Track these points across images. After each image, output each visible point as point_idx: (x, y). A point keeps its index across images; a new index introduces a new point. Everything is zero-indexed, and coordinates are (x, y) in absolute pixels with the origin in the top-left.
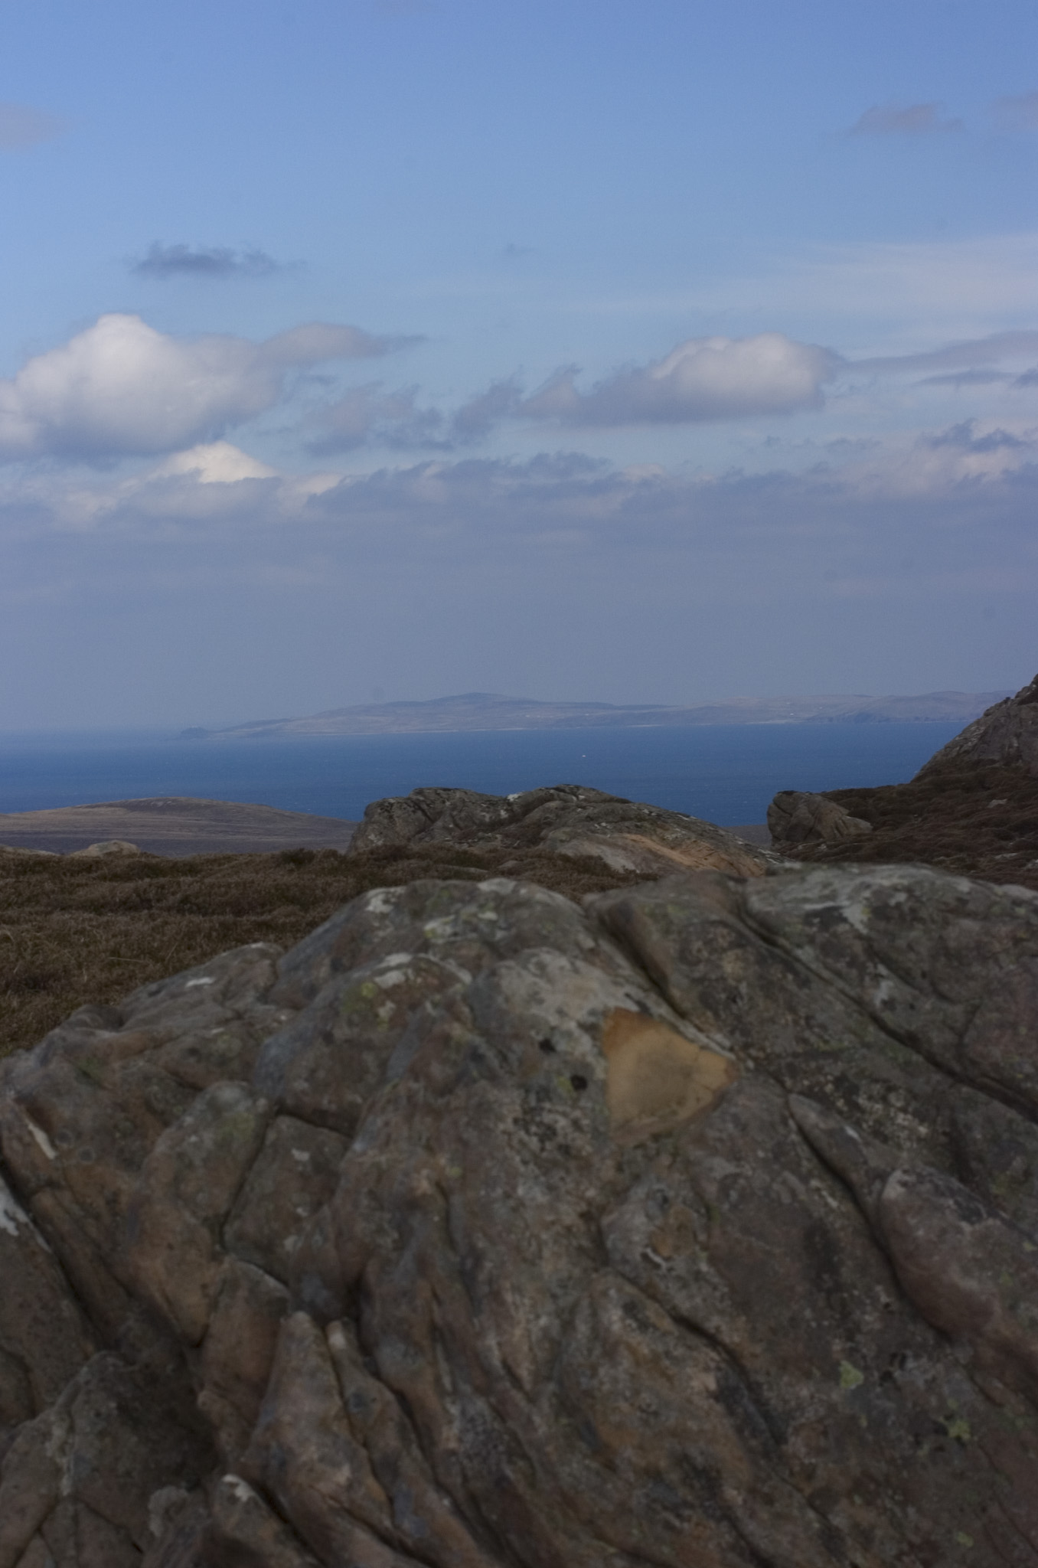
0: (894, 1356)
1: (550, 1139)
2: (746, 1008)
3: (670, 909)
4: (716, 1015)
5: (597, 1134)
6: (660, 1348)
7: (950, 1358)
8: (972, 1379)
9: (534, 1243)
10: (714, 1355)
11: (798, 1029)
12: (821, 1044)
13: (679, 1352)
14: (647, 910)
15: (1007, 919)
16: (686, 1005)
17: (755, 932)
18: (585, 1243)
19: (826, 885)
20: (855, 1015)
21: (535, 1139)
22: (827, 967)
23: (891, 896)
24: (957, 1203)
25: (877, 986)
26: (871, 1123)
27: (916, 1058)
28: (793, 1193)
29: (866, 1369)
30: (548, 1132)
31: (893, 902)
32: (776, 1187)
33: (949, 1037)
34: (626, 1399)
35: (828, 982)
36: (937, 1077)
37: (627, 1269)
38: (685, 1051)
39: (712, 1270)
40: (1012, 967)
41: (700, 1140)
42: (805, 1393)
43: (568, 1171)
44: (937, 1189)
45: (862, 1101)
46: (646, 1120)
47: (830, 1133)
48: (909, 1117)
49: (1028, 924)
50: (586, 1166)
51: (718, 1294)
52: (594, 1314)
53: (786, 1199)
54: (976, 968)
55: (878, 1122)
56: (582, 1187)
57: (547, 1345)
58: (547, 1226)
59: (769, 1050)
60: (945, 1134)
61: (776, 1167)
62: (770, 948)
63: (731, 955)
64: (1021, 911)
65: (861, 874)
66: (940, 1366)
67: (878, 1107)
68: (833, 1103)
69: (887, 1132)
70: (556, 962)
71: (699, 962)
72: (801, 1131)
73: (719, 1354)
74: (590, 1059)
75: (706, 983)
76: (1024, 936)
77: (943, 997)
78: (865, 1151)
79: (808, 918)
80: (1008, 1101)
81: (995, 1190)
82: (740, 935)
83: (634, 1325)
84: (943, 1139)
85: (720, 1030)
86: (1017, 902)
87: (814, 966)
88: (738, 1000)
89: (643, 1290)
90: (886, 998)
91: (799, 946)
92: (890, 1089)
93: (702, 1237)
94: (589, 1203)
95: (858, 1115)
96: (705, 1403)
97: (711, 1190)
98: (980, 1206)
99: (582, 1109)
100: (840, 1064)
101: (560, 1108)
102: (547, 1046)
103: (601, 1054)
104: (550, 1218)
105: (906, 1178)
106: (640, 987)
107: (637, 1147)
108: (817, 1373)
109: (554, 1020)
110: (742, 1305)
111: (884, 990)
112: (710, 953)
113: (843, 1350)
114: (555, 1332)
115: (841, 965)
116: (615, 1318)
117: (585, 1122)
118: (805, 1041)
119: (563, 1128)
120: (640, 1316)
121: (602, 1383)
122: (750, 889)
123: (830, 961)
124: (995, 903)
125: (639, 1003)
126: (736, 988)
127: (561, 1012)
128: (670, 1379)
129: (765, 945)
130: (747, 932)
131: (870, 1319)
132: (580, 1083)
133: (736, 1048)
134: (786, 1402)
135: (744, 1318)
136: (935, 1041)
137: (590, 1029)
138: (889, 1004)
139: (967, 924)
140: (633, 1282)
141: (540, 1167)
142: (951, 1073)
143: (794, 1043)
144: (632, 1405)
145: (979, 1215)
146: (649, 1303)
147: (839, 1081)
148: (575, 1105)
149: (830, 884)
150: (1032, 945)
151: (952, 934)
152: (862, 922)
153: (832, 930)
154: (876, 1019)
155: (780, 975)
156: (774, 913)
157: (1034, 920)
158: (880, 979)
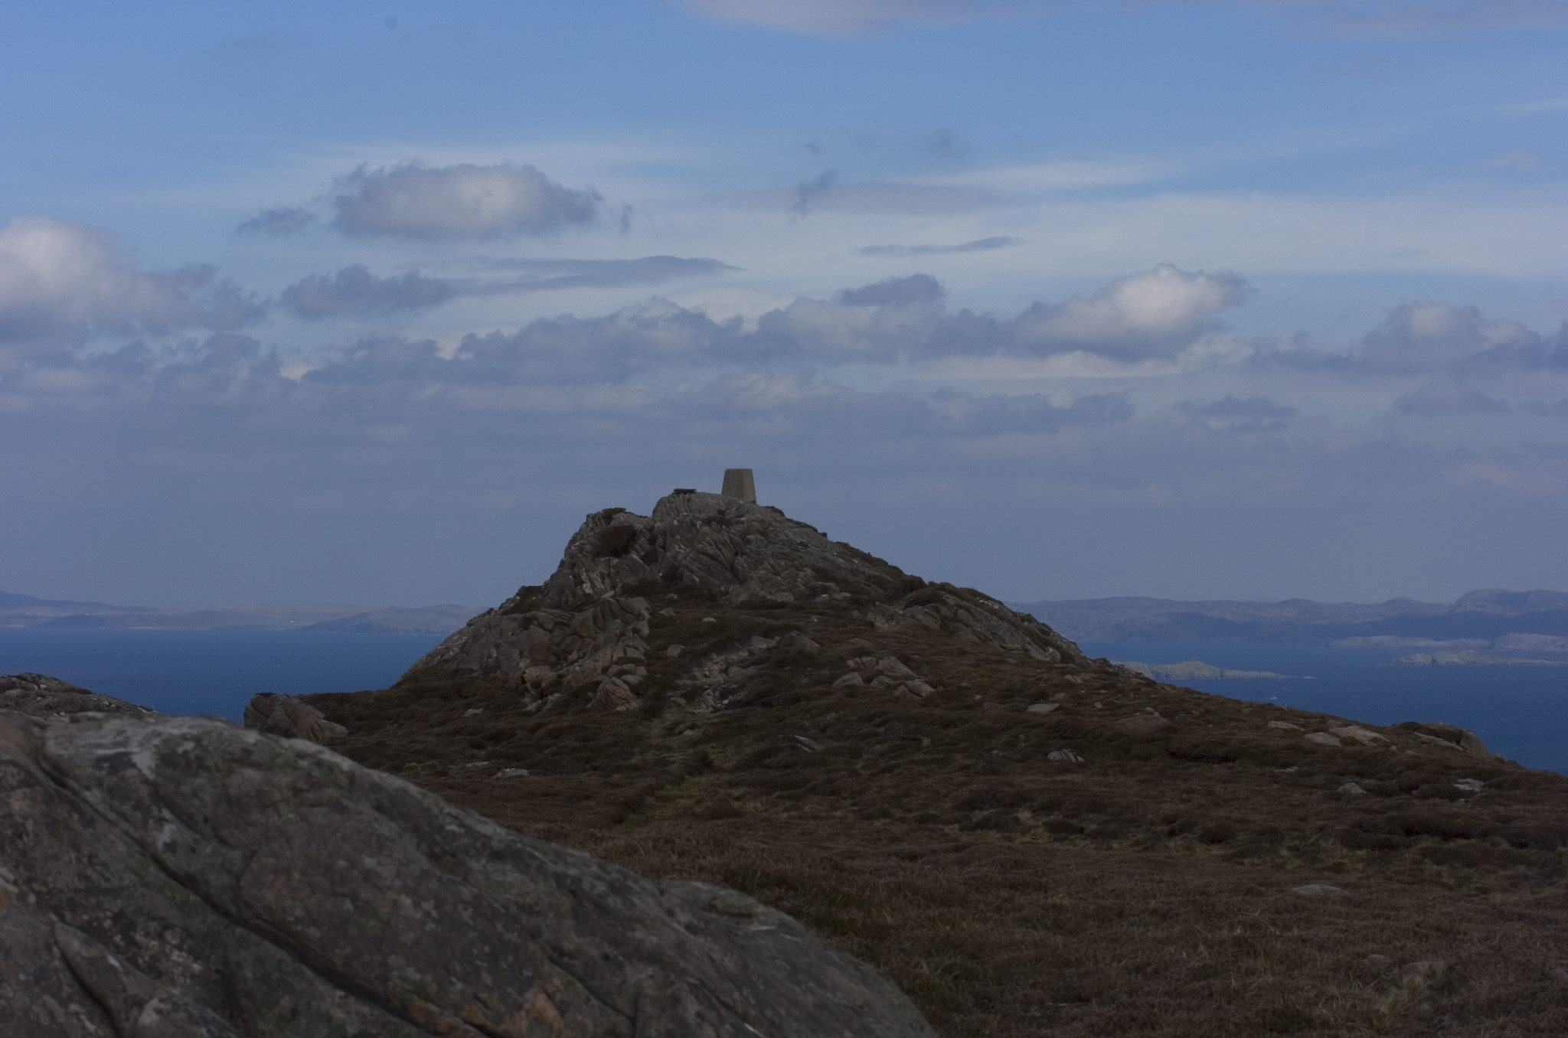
2: (32, 844)
4: (2, 850)
11: (81, 866)
12: (103, 882)
15: (289, 770)
17: (47, 774)
19: (120, 733)
20: (138, 856)
22: (113, 809)
23: (179, 744)
24: (209, 1031)
25: (160, 829)
26: (146, 959)
27: (193, 898)
28: (52, 1016)
31: (180, 750)
32: (35, 1009)
33: (226, 880)
35: (112, 823)
36: (212, 917)
40: (291, 816)
44: (191, 1018)
45: (139, 937)
47: (92, 961)
48: (184, 954)
49: (309, 775)
53: (45, 1021)
54: (256, 816)
55: (152, 957)
59: (51, 886)
60: (217, 971)
61: (37, 990)
62: (60, 789)
63: (19, 793)
64: (304, 763)
65: (157, 723)
67: (154, 943)
68: (108, 937)
69: (161, 968)
72: (64, 958)
76: (304, 787)
77: (223, 842)
78: (125, 979)
79: (99, 762)
80: (279, 943)
81: (263, 1026)
82: (29, 773)
84: (215, 977)
85: (5, 864)
86: (301, 755)
87: (100, 808)
88: (24, 836)
90: (168, 840)
91: (88, 788)
92: (167, 927)
95: (135, 950)
100: (119, 901)
105: (162, 1006)
111: (167, 833)
115: (126, 808)
118: (87, 878)
122: (49, 734)
123: (116, 803)
124: (280, 755)
126: (23, 825)
129: (54, 786)
130: (39, 774)
133: (20, 882)
136: (213, 883)
138: (171, 847)
139: (250, 773)
142: (227, 914)
143: (76, 880)
147: (117, 918)
149: (124, 732)
150: (311, 796)
151: (234, 781)
152: (149, 768)
153: (120, 774)
154: (157, 861)
155: (66, 815)
156: (66, 757)
157: (316, 773)
158: (164, 822)
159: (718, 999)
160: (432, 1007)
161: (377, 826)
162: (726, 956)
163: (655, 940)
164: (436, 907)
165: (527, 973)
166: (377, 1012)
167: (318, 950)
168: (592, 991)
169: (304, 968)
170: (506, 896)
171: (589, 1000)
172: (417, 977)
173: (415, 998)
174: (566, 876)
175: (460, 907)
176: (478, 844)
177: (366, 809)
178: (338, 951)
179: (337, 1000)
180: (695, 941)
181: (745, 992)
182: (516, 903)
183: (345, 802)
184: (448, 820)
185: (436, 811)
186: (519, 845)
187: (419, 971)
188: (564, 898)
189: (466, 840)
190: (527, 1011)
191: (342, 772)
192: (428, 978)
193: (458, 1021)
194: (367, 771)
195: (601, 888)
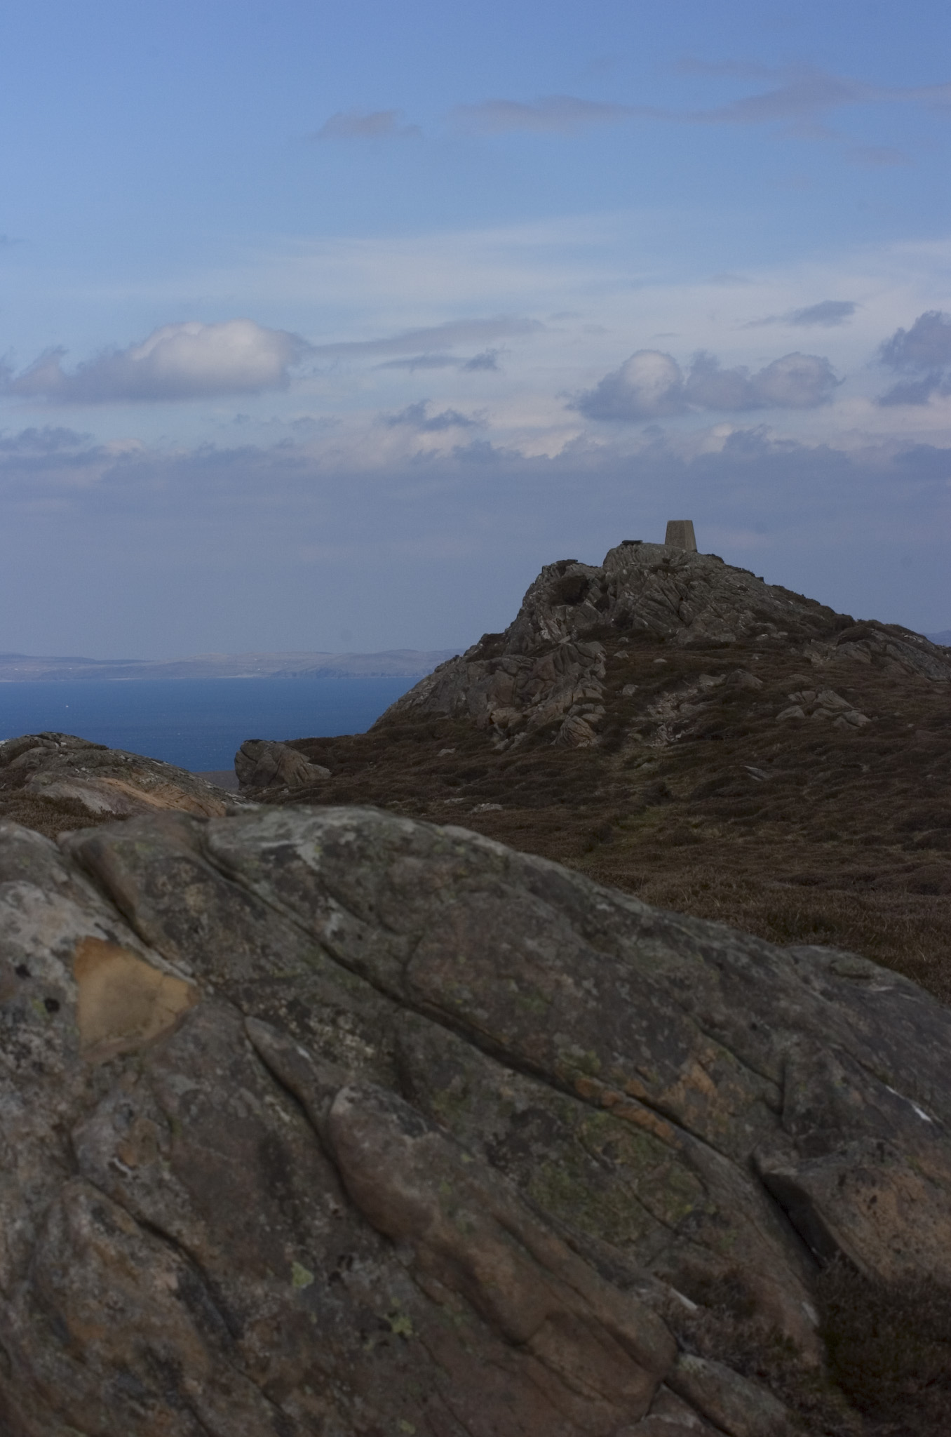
0: (342, 1258)
1: (25, 1057)
2: (207, 937)
3: (138, 847)
4: (180, 944)
5: (68, 1053)
6: (126, 1250)
7: (394, 1260)
8: (414, 1279)
9: (10, 1152)
10: (176, 1256)
11: (255, 957)
12: (276, 971)
13: (143, 1253)
14: (116, 847)
15: (448, 857)
16: (151, 935)
17: (215, 867)
18: (57, 1153)
19: (281, 825)
20: (308, 945)
21: (11, 1057)
22: (282, 901)
23: (341, 835)
24: (399, 1117)
25: (328, 918)
26: (321, 1044)
27: (364, 984)
28: (249, 1108)
29: (316, 1270)
30: (24, 1051)
31: (343, 841)
32: (233, 1102)
33: (394, 965)
34: (95, 1297)
35: (282, 914)
36: (382, 1002)
37: (95, 1177)
38: (150, 976)
39: (174, 1179)
40: (452, 901)
41: (163, 1059)
42: (259, 1291)
43: (41, 1087)
44: (382, 1106)
45: (313, 1023)
46: (114, 1040)
47: (283, 1053)
48: (357, 1038)
49: (467, 861)
50: (58, 1082)
51: (179, 1200)
52: (65, 1218)
53: (242, 1113)
54: (419, 902)
55: (328, 1043)
56: (55, 1102)
57: (22, 1247)
58: (23, 1137)
59: (227, 977)
60: (389, 1054)
61: (233, 1084)
62: (229, 882)
63: (193, 888)
64: (461, 850)
65: (314, 815)
66: (383, 1267)
67: (328, 1029)
68: (287, 1025)
69: (336, 1052)
70: (31, 894)
71: (163, 894)
72: (256, 1050)
73: (181, 1255)
74: (62, 984)
75: (170, 915)
76: (464, 873)
77: (388, 928)
78: (315, 1069)
79: (264, 855)
80: (448, 1025)
81: (435, 1106)
82: (202, 870)
83: (102, 1229)
84: (388, 1059)
85: (182, 958)
86: (457, 842)
87: (269, 899)
88: (200, 930)
89: (110, 1196)
90: (336, 929)
91: (256, 881)
92: (339, 1013)
93: (165, 1148)
94: (61, 1116)
95: (310, 1036)
96: (168, 1301)
97: (174, 1104)
98: (422, 1121)
99: (55, 1029)
100: (293, 989)
101: (35, 1029)
102: (23, 971)
103: (73, 979)
104: (25, 1130)
105: (354, 1095)
106: (109, 917)
107: (105, 1065)
108: (270, 1273)
109: (29, 947)
110: (202, 1210)
111: (334, 922)
112: (174, 887)
113: (295, 1252)
114: (29, 1235)
115: (294, 899)
116: (84, 1222)
117: (57, 1042)
118: (261, 968)
119: (37, 1047)
120: (107, 1220)
121: (72, 1282)
122: (211, 828)
123: (284, 894)
124: (437, 842)
125: (108, 932)
126: (198, 919)
127: (35, 941)
128: (134, 1278)
129: (224, 880)
130: (208, 868)
131: (320, 1224)
132: (52, 1005)
133: (198, 974)
134: (242, 1300)
135: (203, 1223)
136: (381, 969)
137: (62, 956)
138: (339, 935)
139: (411, 861)
140: (101, 1189)
141: (16, 1083)
142: (395, 998)
143: (251, 970)
144: (100, 1302)
145: (420, 1129)
146: (116, 1208)
147: (292, 1006)
148: (48, 1026)
149: (285, 824)
150: (470, 881)
151: (397, 870)
152: (314, 859)
153: (286, 866)
154: (326, 949)
155: (238, 908)
156: (233, 851)
157: (473, 858)
158: (330, 911)
159: (859, 1062)
160: (597, 1082)
161: (535, 909)
162: (860, 1020)
163: (798, 1008)
164: (597, 985)
165: (682, 1045)
166: (545, 1088)
167: (487, 1032)
168: (741, 1059)
169: (473, 1048)
170: (657, 971)
171: (739, 1068)
172: (582, 1053)
173: (581, 1073)
174: (712, 949)
175: (618, 984)
176: (628, 922)
177: (522, 891)
178: (505, 1031)
179: (506, 1079)
180: (834, 1006)
181: (881, 1054)
182: (668, 978)
183: (504, 887)
184: (599, 899)
185: (585, 891)
186: (666, 922)
187: (583, 1047)
188: (712, 971)
189: (617, 919)
190: (684, 1082)
191: (497, 857)
192: (593, 1054)
193: (620, 1095)
194: (521, 854)
195: (744, 960)
